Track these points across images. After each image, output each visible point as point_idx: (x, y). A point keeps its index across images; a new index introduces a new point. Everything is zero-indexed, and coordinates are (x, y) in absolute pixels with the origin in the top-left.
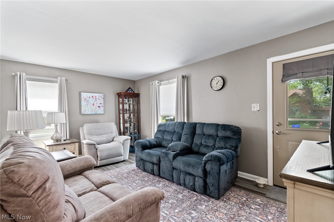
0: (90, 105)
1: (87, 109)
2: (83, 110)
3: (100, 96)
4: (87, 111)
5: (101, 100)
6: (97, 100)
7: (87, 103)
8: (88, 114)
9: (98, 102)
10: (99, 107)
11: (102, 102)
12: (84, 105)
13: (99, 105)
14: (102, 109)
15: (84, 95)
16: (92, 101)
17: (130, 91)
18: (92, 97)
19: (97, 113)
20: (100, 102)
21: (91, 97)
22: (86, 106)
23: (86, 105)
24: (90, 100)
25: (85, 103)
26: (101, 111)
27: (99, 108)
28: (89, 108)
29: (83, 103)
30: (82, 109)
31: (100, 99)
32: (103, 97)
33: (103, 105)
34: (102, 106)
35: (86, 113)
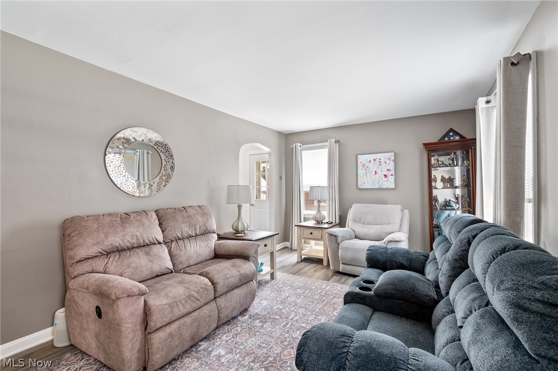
0: (371, 174)
1: (366, 181)
2: (359, 183)
3: (387, 157)
4: (366, 184)
5: (389, 164)
6: (383, 164)
7: (366, 170)
8: (367, 189)
9: (384, 168)
10: (386, 176)
11: (392, 167)
12: (362, 175)
13: (386, 173)
14: (392, 179)
15: (361, 159)
16: (373, 167)
17: (451, 136)
18: (374, 160)
19: (382, 187)
20: (388, 168)
21: (372, 161)
22: (365, 176)
23: (365, 174)
24: (371, 165)
25: (364, 171)
26: (390, 183)
27: (386, 179)
28: (369, 178)
29: (361, 171)
30: (359, 181)
31: (388, 161)
32: (393, 158)
33: (393, 172)
34: (392, 175)
35: (365, 187)
